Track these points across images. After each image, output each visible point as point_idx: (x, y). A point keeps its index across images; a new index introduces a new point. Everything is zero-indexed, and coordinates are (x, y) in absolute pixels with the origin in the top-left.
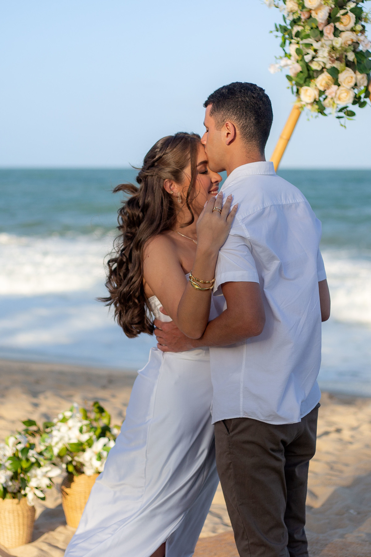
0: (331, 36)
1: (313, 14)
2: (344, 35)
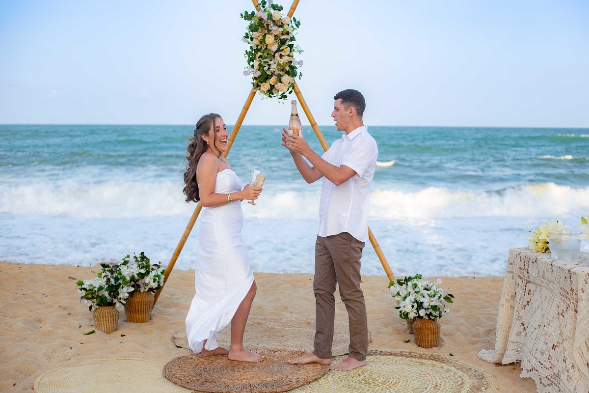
0: (278, 58)
1: (269, 47)
2: (284, 58)
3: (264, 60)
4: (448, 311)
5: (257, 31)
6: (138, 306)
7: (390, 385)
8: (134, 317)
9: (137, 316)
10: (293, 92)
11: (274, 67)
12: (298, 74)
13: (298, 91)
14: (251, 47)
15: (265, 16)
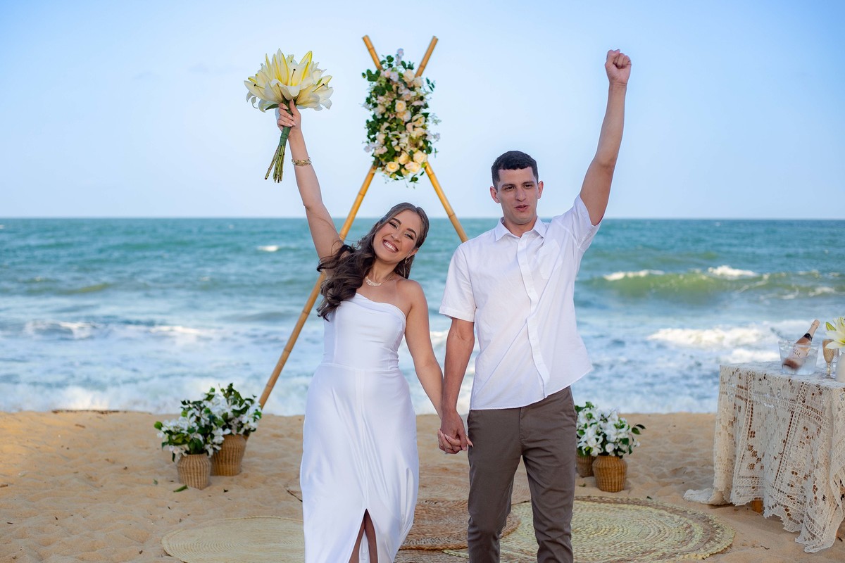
0: (411, 130)
1: (399, 116)
2: (417, 130)
3: (393, 133)
4: (638, 444)
5: (382, 95)
6: (230, 453)
7: (605, 532)
8: (223, 469)
9: (229, 467)
10: (425, 174)
11: (405, 141)
12: (433, 151)
13: (430, 172)
14: (374, 116)
15: (395, 77)
